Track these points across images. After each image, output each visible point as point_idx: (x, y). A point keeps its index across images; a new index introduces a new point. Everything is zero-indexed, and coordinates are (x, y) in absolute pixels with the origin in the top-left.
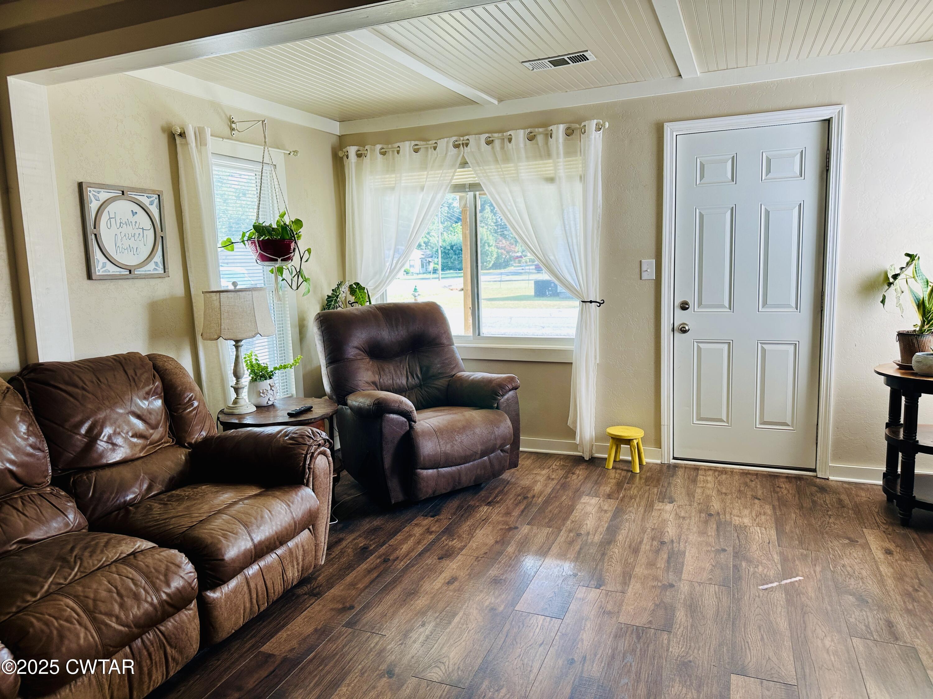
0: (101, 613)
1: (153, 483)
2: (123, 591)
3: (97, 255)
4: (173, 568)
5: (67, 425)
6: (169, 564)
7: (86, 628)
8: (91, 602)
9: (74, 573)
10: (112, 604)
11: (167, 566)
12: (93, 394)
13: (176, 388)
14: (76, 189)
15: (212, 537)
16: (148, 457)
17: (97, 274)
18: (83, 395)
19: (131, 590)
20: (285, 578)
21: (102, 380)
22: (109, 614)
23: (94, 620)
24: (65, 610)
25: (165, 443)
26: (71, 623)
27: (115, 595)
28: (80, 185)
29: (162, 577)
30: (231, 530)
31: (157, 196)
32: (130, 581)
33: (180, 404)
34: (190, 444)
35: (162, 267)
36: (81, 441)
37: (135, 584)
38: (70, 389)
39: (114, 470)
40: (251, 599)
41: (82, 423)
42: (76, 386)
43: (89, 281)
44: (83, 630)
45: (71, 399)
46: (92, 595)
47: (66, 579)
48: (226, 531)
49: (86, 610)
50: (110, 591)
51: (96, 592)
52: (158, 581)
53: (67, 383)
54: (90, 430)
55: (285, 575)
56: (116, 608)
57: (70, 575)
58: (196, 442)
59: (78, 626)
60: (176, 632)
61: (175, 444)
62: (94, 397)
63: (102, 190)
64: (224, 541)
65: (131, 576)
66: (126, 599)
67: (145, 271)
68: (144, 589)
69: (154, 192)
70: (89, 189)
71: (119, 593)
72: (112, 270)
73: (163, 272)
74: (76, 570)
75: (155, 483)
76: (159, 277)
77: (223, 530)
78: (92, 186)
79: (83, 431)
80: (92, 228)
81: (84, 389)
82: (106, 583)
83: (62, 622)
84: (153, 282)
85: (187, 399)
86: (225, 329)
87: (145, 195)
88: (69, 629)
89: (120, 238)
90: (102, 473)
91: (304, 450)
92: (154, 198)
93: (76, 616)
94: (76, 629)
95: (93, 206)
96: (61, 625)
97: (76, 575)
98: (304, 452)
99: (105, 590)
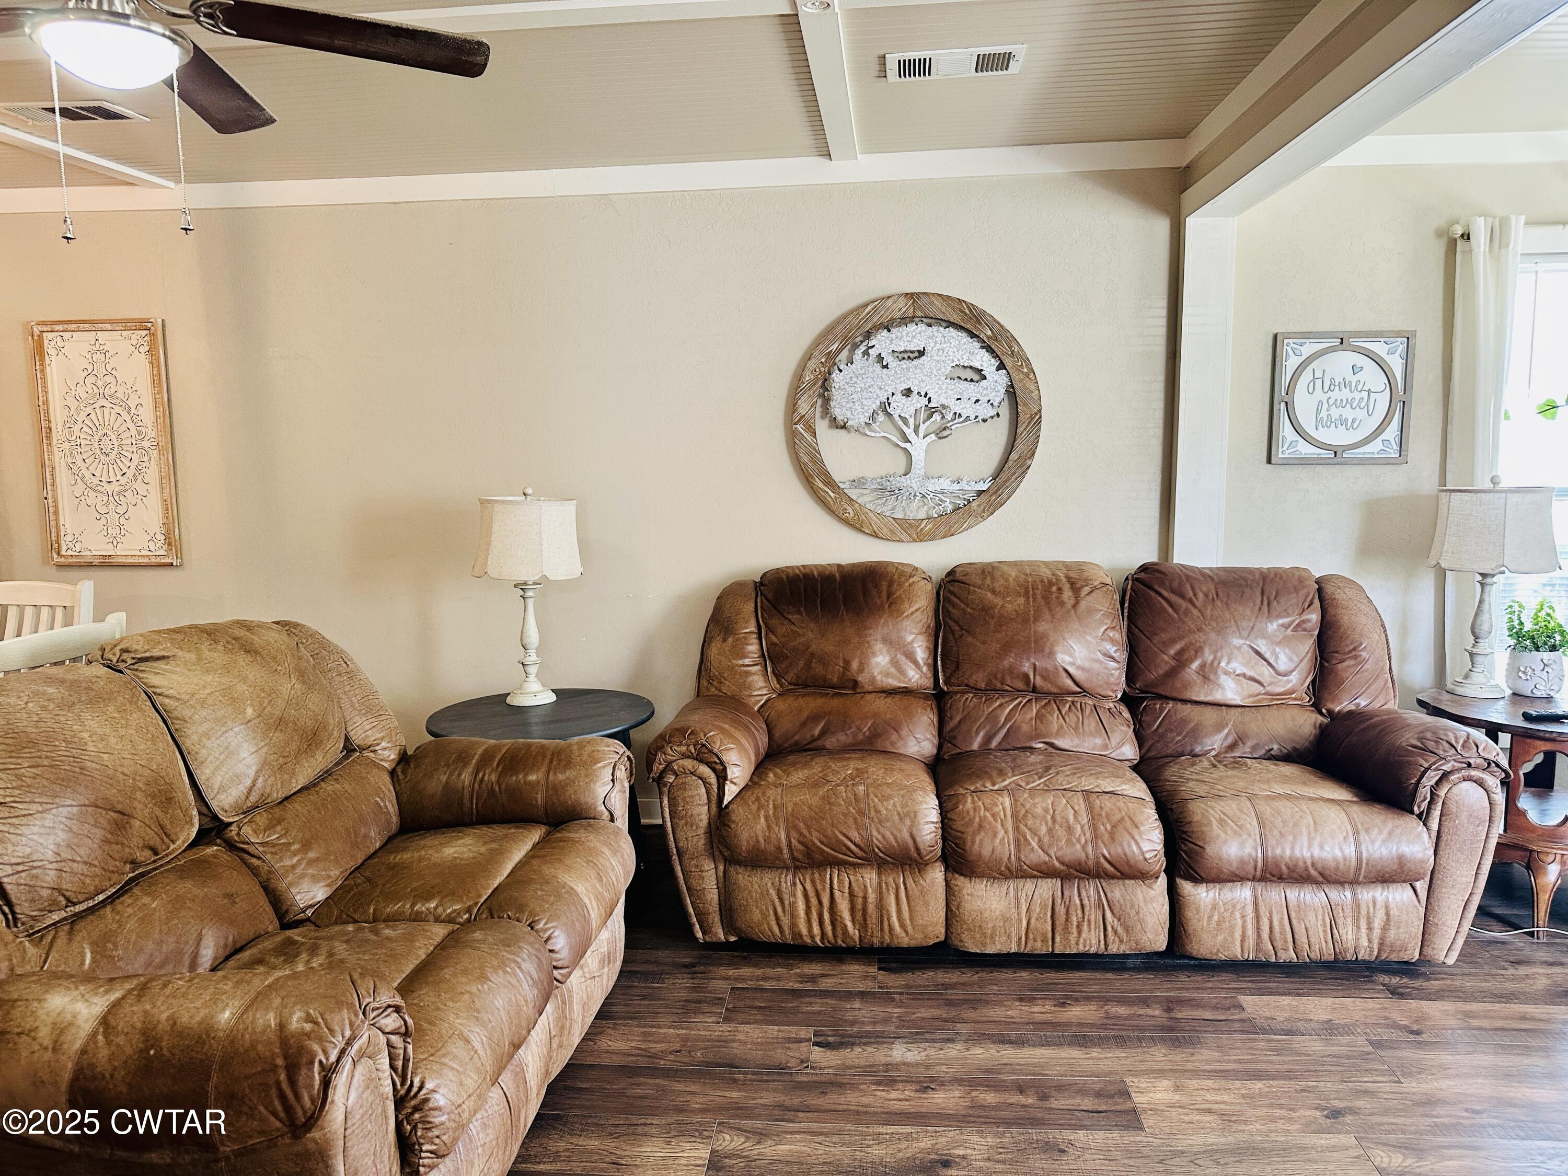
0: (1026, 825)
1: (1240, 743)
2: (1058, 818)
3: (1286, 430)
4: (1128, 823)
5: (1156, 639)
6: (1127, 818)
7: (1006, 832)
8: (1023, 811)
9: (1038, 782)
10: (1041, 824)
11: (1123, 818)
12: (1199, 610)
13: (1339, 627)
14: (1270, 344)
15: (1203, 815)
16: (1253, 709)
17: (1281, 456)
18: (1187, 609)
19: (1067, 822)
20: (1336, 936)
21: (1220, 594)
22: (1034, 832)
23: (1017, 829)
24: (997, 805)
25: (1295, 699)
26: (995, 820)
27: (1049, 817)
28: (1275, 337)
29: (1109, 827)
30: (1235, 819)
31: (1406, 340)
32: (1072, 812)
33: (1337, 652)
34: (1330, 712)
35: (1396, 447)
36: (1167, 663)
37: (1075, 818)
38: (1174, 598)
39: (1198, 708)
40: (1258, 929)
41: (1173, 641)
42: (1182, 596)
43: (1269, 465)
44: (1002, 832)
45: (1170, 610)
46: (1028, 806)
47: (1028, 784)
48: (1228, 817)
49: (1015, 815)
50: (1046, 811)
51: (1035, 805)
52: (1102, 827)
53: (1173, 591)
54: (1181, 653)
55: (1335, 931)
56: (1044, 829)
57: (1034, 782)
58: (1339, 712)
59: (999, 826)
60: (1122, 902)
61: (1312, 706)
62: (1199, 614)
63: (1308, 341)
64: (1215, 827)
65: (1077, 808)
66: (1057, 827)
67: (1364, 453)
68: (1082, 827)
69: (1399, 334)
70: (1286, 342)
71: (1053, 817)
72: (1306, 449)
73: (1397, 455)
74: (1042, 780)
75: (1243, 743)
76: (1388, 462)
77: (1224, 814)
78: (1291, 336)
79: (1172, 652)
80: (1283, 394)
81: (1191, 601)
82: (1050, 802)
83: (988, 814)
84: (1376, 470)
85: (1351, 647)
86: (1447, 552)
87: (1382, 340)
88: (990, 823)
89: (1325, 406)
90: (1179, 706)
91: (1426, 761)
92: (1398, 343)
93: (1002, 816)
94: (996, 827)
95: (1290, 364)
96: (985, 816)
97: (1039, 785)
98: (1426, 765)
99: (1043, 808)
